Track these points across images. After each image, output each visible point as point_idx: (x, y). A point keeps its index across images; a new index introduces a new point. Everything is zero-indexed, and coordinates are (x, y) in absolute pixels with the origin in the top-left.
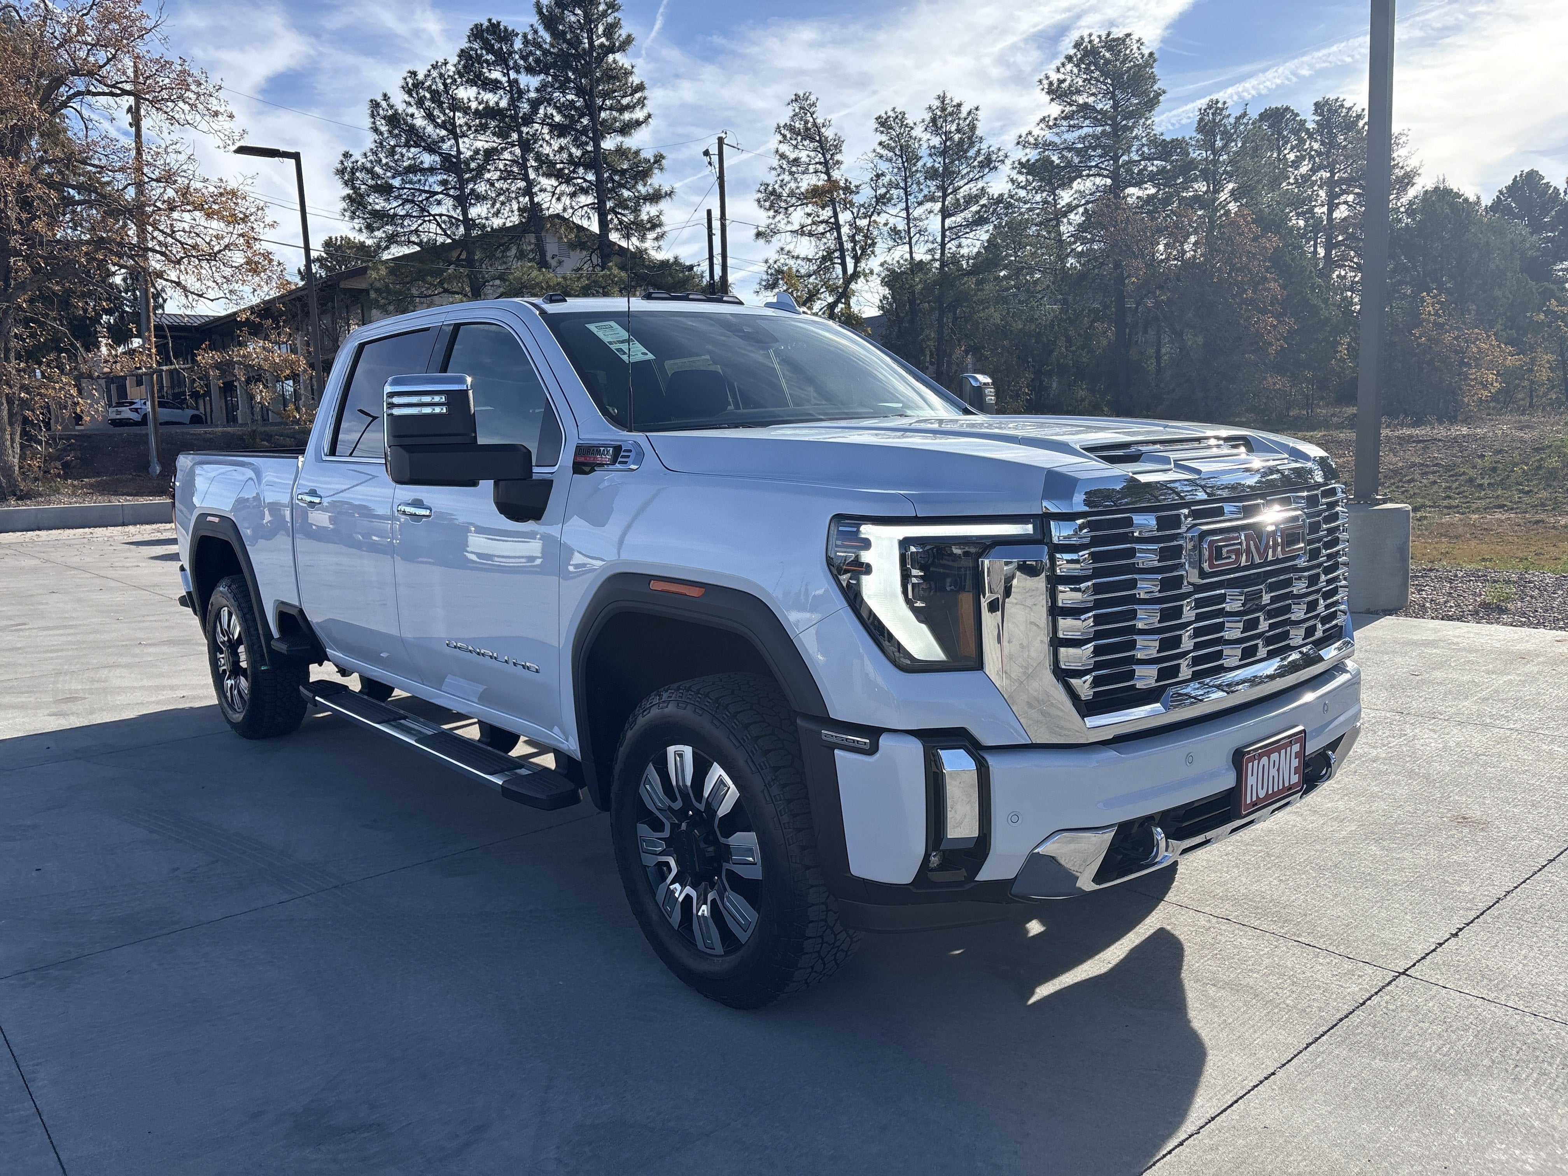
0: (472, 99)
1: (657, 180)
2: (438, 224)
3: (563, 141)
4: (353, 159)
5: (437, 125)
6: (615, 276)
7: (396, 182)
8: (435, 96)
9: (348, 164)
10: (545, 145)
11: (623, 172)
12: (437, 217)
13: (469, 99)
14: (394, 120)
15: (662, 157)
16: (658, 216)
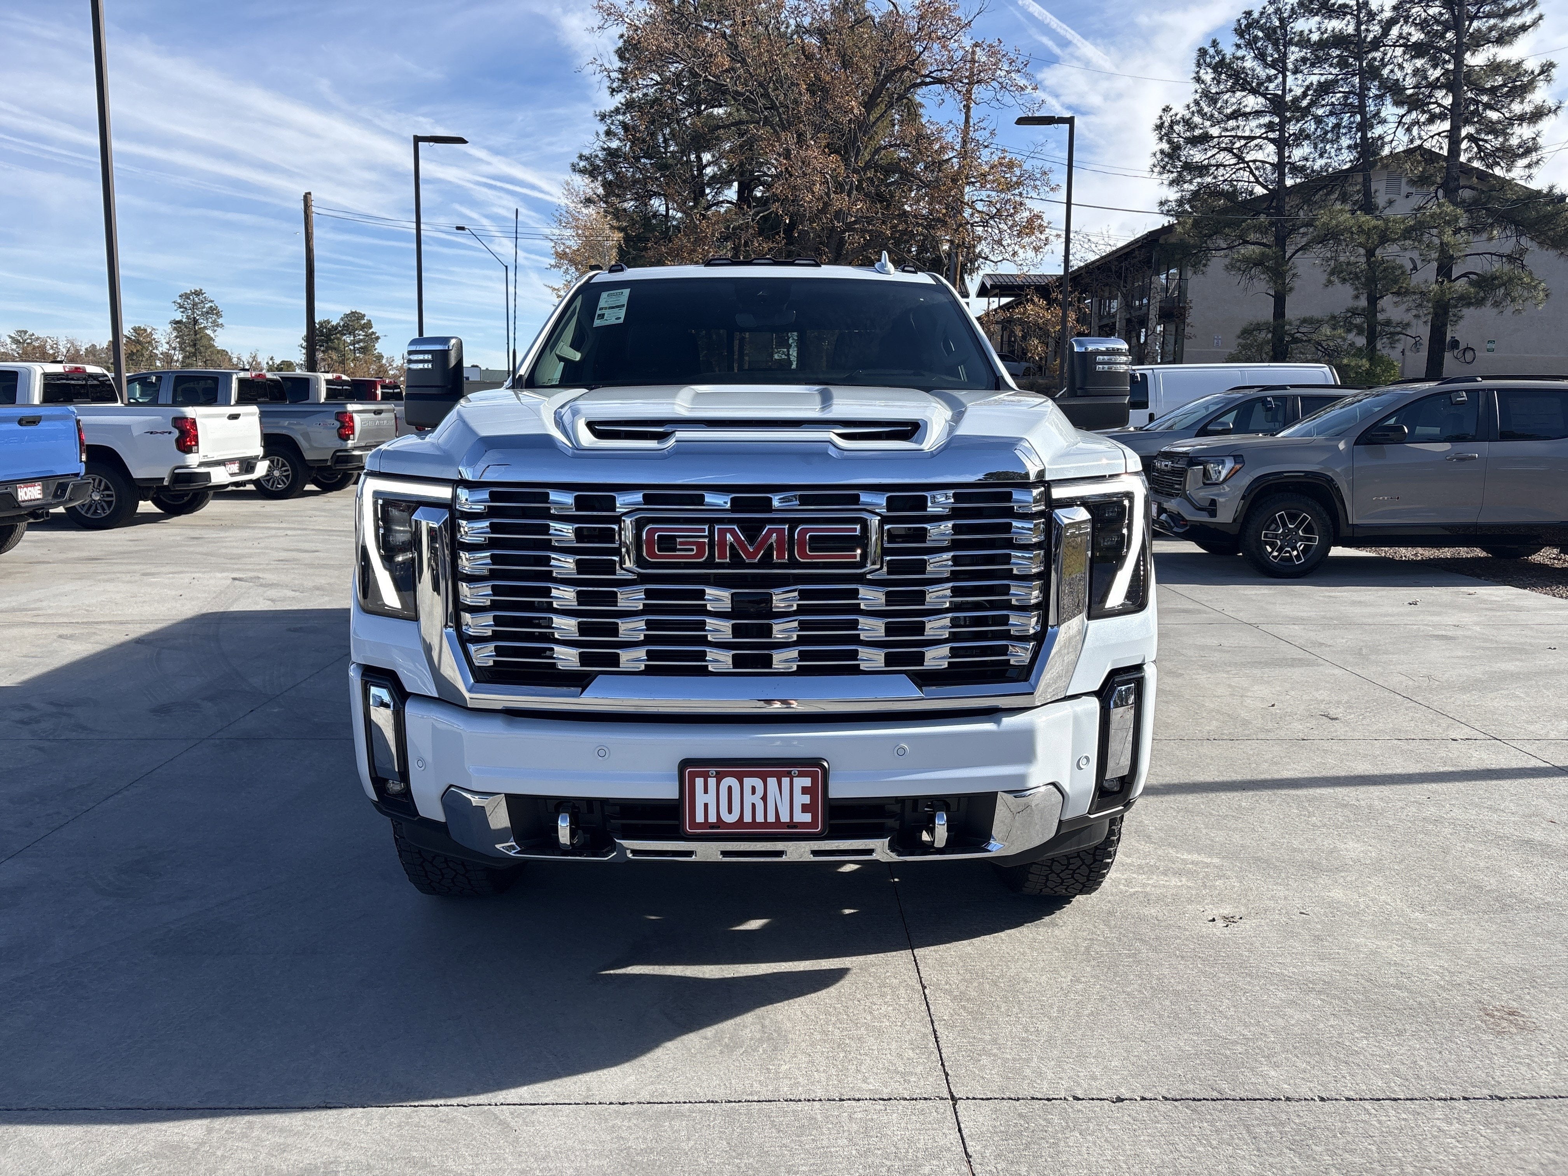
0: (1313, 30)
1: (1540, 95)
2: (1251, 172)
3: (1419, 63)
4: (1172, 112)
5: (1266, 65)
6: (1447, 214)
7: (1215, 131)
8: (1270, 34)
9: (1167, 120)
10: (1396, 70)
11: (1493, 91)
12: (1251, 164)
13: (1311, 31)
14: (1221, 66)
15: (1551, 65)
16: (1534, 139)
